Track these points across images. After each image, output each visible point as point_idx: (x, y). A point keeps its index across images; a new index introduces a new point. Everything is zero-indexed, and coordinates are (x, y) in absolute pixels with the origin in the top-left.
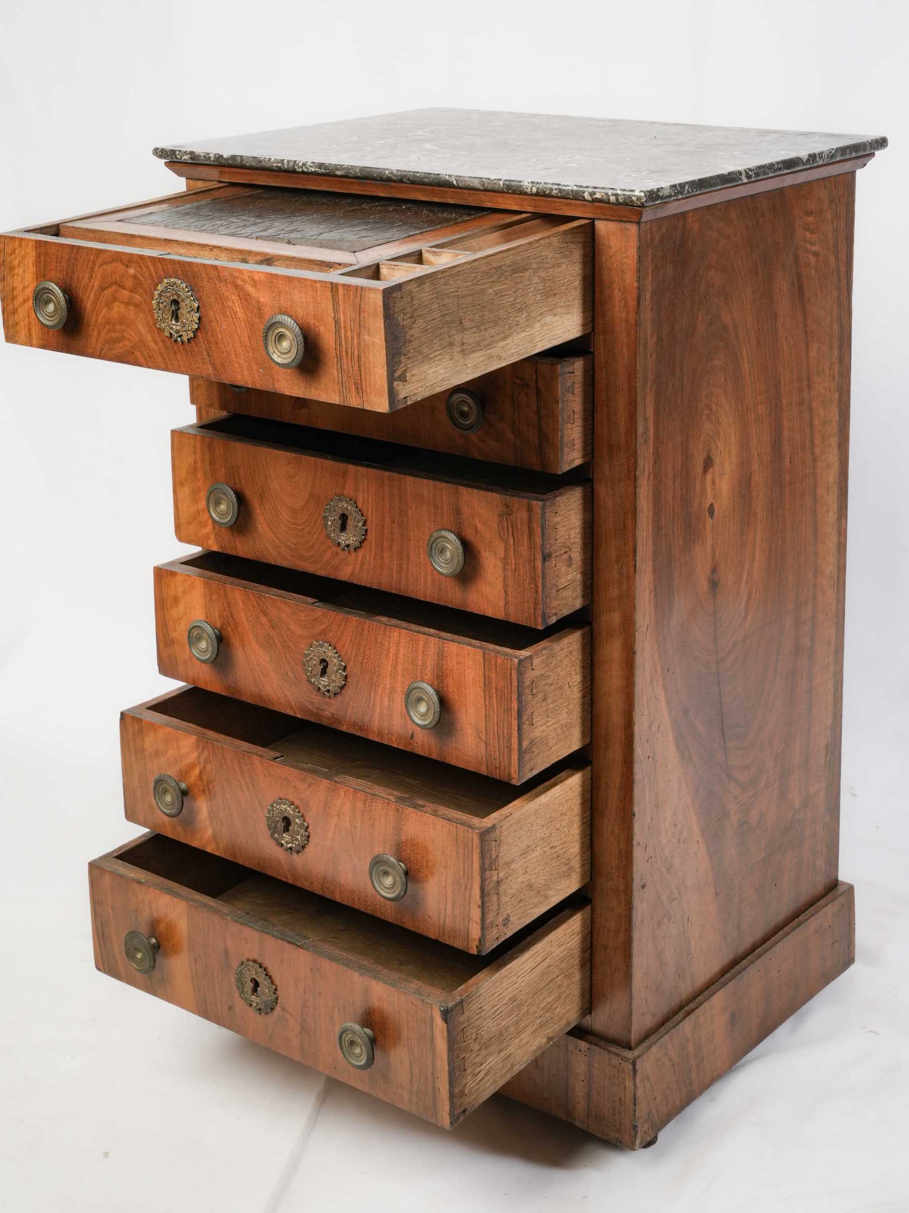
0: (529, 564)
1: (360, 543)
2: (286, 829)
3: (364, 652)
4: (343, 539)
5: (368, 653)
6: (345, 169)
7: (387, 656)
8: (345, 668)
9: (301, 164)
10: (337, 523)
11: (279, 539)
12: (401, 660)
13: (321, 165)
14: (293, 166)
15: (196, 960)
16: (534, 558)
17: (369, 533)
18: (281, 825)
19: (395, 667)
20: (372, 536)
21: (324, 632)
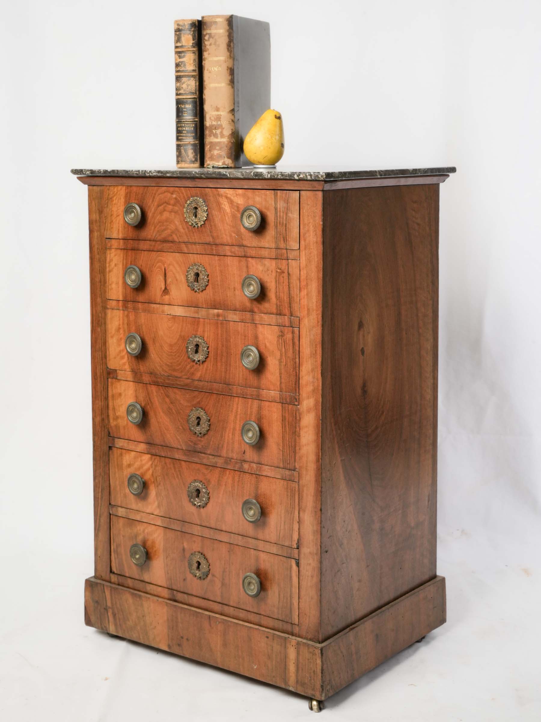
0: (293, 360)
1: (205, 358)
2: (198, 496)
3: (220, 411)
4: (197, 357)
5: (222, 411)
7: (232, 411)
8: (210, 420)
9: (148, 172)
10: (194, 349)
11: (162, 361)
12: (239, 413)
15: (167, 558)
16: (295, 357)
17: (210, 353)
18: (195, 494)
19: (236, 416)
20: (211, 355)
21: (199, 403)
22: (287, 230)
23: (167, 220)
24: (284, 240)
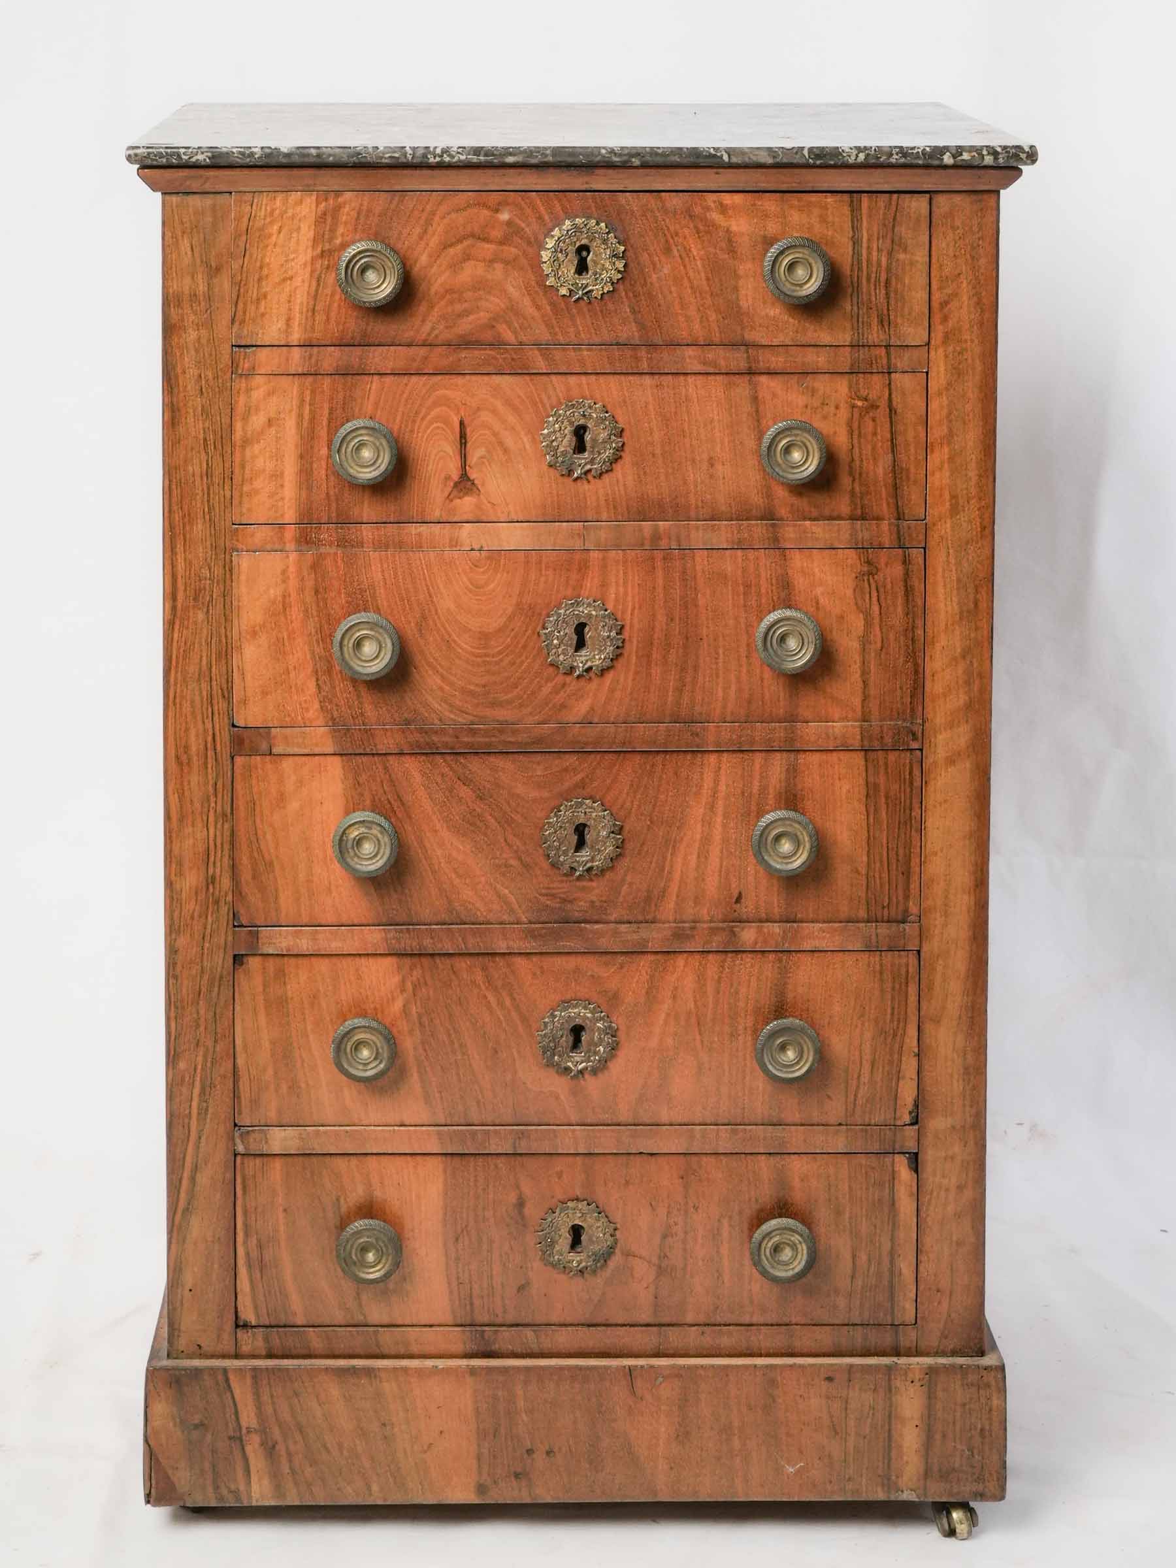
0: (906, 636)
1: (612, 660)
2: (576, 1044)
3: (656, 798)
4: (582, 660)
5: (662, 797)
6: (525, 151)
7: (698, 794)
8: (621, 828)
9: (438, 151)
10: (571, 639)
11: (451, 684)
12: (721, 795)
13: (477, 151)
14: (425, 156)
15: (457, 1239)
16: (913, 627)
17: (627, 645)
18: (567, 1041)
19: (712, 807)
20: (631, 649)
21: (582, 784)
22: (892, 295)
23: (480, 285)
24: (882, 321)
